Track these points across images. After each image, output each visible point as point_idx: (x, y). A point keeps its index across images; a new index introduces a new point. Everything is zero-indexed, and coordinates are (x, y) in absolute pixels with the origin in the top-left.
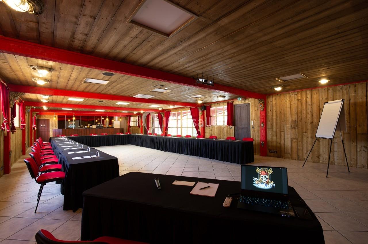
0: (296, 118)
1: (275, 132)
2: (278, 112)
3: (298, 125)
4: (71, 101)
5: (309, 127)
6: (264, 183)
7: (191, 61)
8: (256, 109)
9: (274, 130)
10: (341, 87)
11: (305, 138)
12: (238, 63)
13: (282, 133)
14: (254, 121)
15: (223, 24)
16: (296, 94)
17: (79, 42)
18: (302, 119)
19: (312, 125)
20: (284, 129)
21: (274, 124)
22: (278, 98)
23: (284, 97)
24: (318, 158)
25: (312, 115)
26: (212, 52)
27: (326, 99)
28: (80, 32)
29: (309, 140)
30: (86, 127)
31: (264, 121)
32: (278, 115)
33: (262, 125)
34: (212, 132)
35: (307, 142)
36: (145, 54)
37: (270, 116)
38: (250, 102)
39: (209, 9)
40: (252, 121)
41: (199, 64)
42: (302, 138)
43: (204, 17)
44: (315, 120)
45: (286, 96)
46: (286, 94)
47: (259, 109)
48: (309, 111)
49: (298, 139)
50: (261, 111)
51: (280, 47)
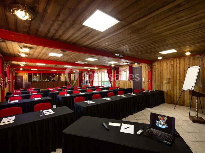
0: (170, 76)
1: (157, 85)
2: (159, 72)
3: (171, 81)
4: (38, 65)
5: (178, 82)
6: (162, 124)
7: (112, 44)
8: (146, 70)
9: (157, 84)
10: (198, 57)
11: (175, 90)
12: (138, 45)
13: (162, 86)
14: (145, 78)
15: (134, 25)
16: (170, 60)
17: (51, 34)
18: (173, 77)
19: (180, 81)
20: (163, 84)
21: (157, 80)
22: (159, 63)
23: (163, 63)
24: (183, 102)
25: (180, 75)
26: (125, 39)
27: (189, 64)
28: (53, 29)
29: (178, 91)
30: (45, 81)
31: (151, 78)
32: (159, 74)
33: (150, 81)
34: (119, 85)
35: (176, 92)
36: (88, 41)
37: (154, 75)
38: (142, 66)
39: (128, 17)
40: (143, 78)
41: (117, 46)
42: (174, 90)
43: (124, 21)
44: (182, 78)
45: (164, 62)
46: (164, 61)
47: (148, 70)
48: (178, 72)
49: (171, 90)
50: (149, 72)
51: (165, 36)
